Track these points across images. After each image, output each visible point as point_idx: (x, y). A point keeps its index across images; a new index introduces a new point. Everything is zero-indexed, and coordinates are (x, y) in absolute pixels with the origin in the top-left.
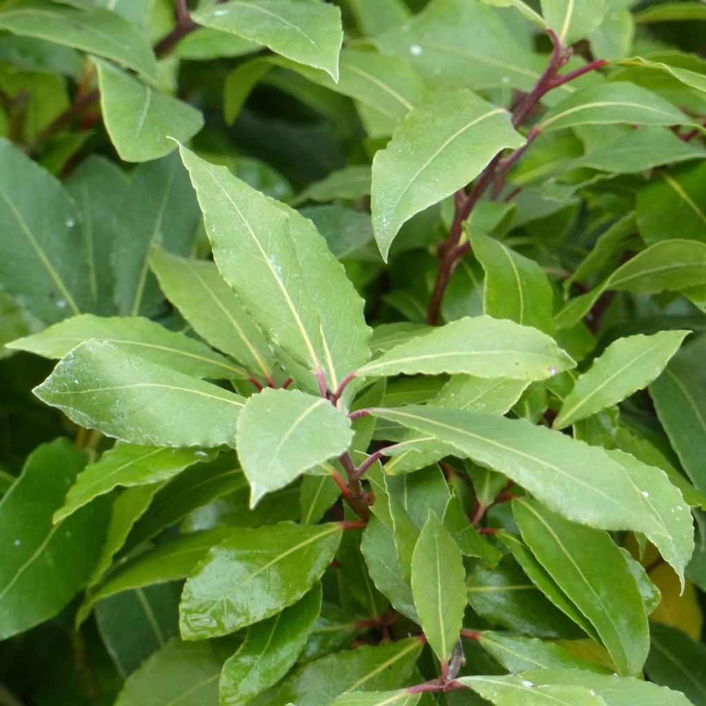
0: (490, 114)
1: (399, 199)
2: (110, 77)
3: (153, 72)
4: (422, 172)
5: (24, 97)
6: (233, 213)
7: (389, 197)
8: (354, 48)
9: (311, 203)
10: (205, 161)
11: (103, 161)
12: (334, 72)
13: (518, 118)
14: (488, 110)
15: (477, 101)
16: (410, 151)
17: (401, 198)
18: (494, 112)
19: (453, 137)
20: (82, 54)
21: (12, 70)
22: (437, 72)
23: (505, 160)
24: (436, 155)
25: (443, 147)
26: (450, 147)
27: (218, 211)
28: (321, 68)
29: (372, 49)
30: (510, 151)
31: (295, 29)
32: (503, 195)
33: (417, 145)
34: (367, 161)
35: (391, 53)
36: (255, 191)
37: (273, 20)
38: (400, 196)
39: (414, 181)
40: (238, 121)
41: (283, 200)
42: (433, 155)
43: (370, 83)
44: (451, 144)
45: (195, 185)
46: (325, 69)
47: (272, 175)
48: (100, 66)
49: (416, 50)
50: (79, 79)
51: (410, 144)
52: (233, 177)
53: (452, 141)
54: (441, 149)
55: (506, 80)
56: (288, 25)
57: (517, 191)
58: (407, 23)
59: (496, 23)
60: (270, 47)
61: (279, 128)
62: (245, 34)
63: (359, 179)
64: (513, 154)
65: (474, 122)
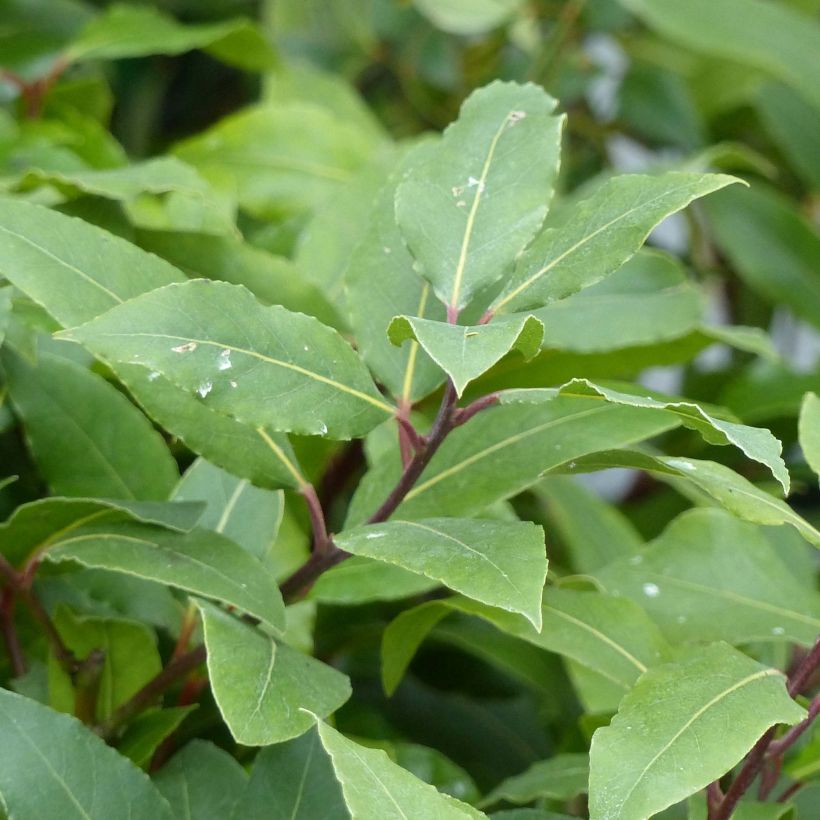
0: (756, 676)
1: (628, 796)
2: (220, 627)
3: (280, 621)
4: (660, 758)
5: (99, 659)
6: (394, 815)
7: (613, 793)
8: (563, 586)
9: (505, 805)
10: (354, 743)
11: (210, 747)
12: (535, 616)
13: (795, 683)
14: (754, 671)
15: (738, 657)
16: (644, 728)
17: (631, 795)
18: (762, 673)
19: (704, 709)
20: (178, 595)
21: (81, 620)
22: (682, 619)
23: (777, 742)
24: (679, 733)
25: (690, 722)
26: (699, 723)
27: (372, 812)
28: (517, 611)
29: (590, 587)
30: (785, 727)
31: (479, 557)
32: (775, 794)
33: (653, 721)
34: (582, 747)
35: (616, 593)
36: (425, 784)
37: (449, 545)
38: (630, 791)
39: (648, 770)
40: (400, 690)
41: (464, 799)
42: (676, 733)
43: (587, 635)
44: (700, 718)
45: (340, 777)
46: (523, 613)
47: (449, 768)
48: (204, 611)
49: (652, 590)
50: (176, 633)
51: (644, 718)
52: (393, 765)
53: (704, 713)
54: (687, 725)
55: (779, 630)
56: (471, 552)
57: (796, 786)
58: (638, 553)
59: (764, 551)
60: (445, 582)
61: (459, 703)
62: (409, 565)
63: (573, 771)
64: (791, 732)
65: (734, 688)
